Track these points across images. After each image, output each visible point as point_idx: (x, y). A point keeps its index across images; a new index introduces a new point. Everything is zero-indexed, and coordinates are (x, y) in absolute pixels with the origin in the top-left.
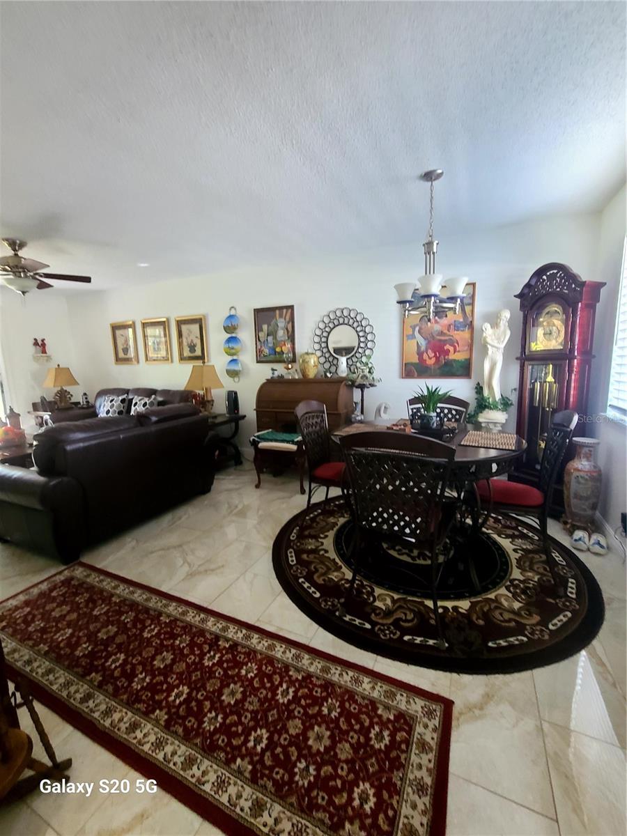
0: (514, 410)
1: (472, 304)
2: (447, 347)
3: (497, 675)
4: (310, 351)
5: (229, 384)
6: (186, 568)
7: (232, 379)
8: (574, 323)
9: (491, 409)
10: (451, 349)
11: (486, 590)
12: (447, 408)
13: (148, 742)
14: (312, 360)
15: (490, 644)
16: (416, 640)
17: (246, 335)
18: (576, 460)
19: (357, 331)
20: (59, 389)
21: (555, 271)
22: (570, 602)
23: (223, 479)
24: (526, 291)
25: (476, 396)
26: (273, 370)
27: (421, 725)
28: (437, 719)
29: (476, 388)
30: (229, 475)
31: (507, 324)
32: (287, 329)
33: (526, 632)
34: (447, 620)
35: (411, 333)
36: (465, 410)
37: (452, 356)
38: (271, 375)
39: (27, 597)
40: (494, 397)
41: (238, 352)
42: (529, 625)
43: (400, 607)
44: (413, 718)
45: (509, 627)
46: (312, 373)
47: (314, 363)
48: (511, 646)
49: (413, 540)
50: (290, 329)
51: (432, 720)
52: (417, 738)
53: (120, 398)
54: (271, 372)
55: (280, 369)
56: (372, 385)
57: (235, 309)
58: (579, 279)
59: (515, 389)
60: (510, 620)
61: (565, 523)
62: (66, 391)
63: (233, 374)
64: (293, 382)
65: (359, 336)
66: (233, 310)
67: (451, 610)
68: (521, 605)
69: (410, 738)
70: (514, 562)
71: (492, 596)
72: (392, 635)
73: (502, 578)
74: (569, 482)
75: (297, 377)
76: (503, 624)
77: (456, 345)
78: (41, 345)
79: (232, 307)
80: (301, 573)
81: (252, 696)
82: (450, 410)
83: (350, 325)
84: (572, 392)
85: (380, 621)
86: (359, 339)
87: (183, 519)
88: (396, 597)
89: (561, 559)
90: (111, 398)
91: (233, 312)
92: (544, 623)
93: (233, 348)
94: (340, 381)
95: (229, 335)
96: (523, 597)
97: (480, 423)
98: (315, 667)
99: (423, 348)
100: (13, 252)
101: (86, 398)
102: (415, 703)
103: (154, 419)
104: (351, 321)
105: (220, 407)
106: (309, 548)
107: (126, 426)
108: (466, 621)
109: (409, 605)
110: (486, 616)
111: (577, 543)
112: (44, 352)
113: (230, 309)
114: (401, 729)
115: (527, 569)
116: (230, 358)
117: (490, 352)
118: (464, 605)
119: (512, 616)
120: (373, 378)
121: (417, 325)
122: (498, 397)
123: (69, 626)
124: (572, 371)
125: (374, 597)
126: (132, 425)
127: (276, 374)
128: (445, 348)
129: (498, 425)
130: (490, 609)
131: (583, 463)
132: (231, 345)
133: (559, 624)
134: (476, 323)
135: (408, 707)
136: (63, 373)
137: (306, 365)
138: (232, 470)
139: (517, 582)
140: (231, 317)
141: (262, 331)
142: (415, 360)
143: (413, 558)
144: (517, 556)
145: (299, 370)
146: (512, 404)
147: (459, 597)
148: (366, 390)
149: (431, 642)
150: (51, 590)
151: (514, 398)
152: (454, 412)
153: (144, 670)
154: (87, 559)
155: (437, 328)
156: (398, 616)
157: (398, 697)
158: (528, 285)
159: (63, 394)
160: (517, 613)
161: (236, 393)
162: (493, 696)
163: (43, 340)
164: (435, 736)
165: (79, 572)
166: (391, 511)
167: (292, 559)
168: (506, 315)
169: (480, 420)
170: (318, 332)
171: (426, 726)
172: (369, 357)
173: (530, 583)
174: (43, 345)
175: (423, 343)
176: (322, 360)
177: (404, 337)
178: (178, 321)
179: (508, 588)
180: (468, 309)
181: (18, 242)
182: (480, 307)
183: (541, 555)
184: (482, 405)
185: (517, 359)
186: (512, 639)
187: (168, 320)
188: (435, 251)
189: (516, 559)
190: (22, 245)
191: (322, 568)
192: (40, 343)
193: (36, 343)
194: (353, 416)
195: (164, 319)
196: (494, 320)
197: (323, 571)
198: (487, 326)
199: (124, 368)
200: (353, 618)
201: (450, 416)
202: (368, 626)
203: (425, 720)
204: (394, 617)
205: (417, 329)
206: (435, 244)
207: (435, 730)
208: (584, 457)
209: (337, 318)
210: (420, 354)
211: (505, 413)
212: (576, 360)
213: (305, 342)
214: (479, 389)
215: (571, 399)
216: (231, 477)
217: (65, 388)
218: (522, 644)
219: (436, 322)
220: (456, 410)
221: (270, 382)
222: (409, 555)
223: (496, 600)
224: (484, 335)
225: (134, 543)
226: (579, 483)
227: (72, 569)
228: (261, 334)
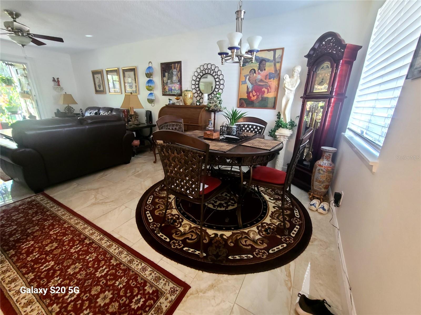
0: (296, 129)
1: (281, 62)
2: (264, 89)
3: (224, 275)
4: (189, 89)
5: (148, 107)
6: (93, 201)
7: (151, 104)
8: (336, 74)
9: (283, 128)
10: (266, 90)
11: (245, 227)
12: (255, 125)
13: (14, 290)
14: (189, 95)
15: (230, 257)
16: (190, 250)
17: (157, 79)
18: (321, 160)
19: (215, 78)
20: (67, 105)
21: (330, 38)
22: (290, 238)
23: (140, 157)
24: (312, 52)
25: (277, 119)
26: (170, 100)
27: (165, 298)
28: (176, 295)
29: (278, 115)
30: (144, 156)
31: (299, 75)
32: (178, 76)
33: (254, 253)
34: (213, 242)
35: (244, 80)
36: (264, 127)
37: (266, 95)
38: (169, 103)
39: (7, 208)
41: (153, 89)
42: (258, 249)
43: (192, 232)
44: (162, 294)
45: (247, 249)
46: (189, 102)
47: (191, 96)
48: (242, 260)
49: (192, 198)
50: (179, 76)
51: (172, 296)
52: (158, 305)
53: (94, 112)
54: (169, 101)
55: (174, 99)
56: (220, 111)
57: (152, 63)
58: (343, 43)
59: (298, 117)
60: (250, 245)
61: (310, 194)
62: (71, 107)
63: (151, 101)
64: (179, 107)
65: (215, 81)
66: (150, 63)
67: (219, 236)
68: (261, 237)
69: (154, 304)
70: (270, 213)
71: (246, 231)
72: (178, 246)
73: (258, 221)
74: (315, 172)
75: (181, 104)
76: (243, 247)
77: (269, 88)
78: (57, 81)
79: (150, 62)
80: (149, 209)
81: (84, 271)
82: (257, 126)
83: (211, 74)
84: (328, 119)
85: (176, 238)
86: (216, 83)
87: (108, 175)
88: (193, 225)
89: (298, 214)
91: (150, 65)
92: (267, 249)
93: (150, 87)
94: (201, 107)
95: (149, 79)
96: (264, 233)
97: (276, 135)
99: (250, 90)
100: (13, 19)
102: (169, 285)
103: (90, 121)
104: (212, 72)
105: (143, 119)
106: (162, 196)
108: (224, 243)
109: (197, 231)
110: (237, 242)
111: (311, 206)
112: (59, 85)
113: (149, 64)
114: (153, 299)
115: (275, 218)
116: (149, 92)
117: (286, 93)
118: (228, 234)
119: (251, 243)
120: (221, 106)
121: (248, 75)
122: (288, 120)
123: (16, 225)
124: (330, 105)
125: (181, 225)
127: (171, 102)
128: (263, 90)
129: (286, 137)
130: (241, 238)
131: (324, 162)
132: (150, 85)
133: (276, 250)
134: (282, 74)
135: (163, 287)
137: (185, 97)
138: (147, 153)
139: (265, 224)
140: (149, 68)
141: (165, 77)
142: (245, 96)
143: (214, 206)
144: (273, 210)
145: (182, 101)
146: (296, 126)
147: (228, 229)
148: (217, 114)
149: (197, 252)
150: (20, 206)
151: (297, 122)
152: (259, 128)
153: (39, 251)
154: (47, 192)
155: (259, 77)
156: (188, 236)
157: (161, 281)
158: (313, 49)
159: (69, 109)
160: (255, 242)
161: (151, 112)
162: (215, 287)
163: (58, 79)
164: (169, 305)
165: (39, 198)
167: (149, 201)
168: (299, 69)
169: (276, 134)
170: (194, 78)
171: (167, 299)
172: (220, 94)
173: (272, 226)
174: (58, 81)
175: (250, 86)
176: (196, 95)
177: (241, 82)
178: (123, 70)
179: (258, 228)
180: (278, 65)
181: (14, 12)
182: (285, 64)
183: (287, 211)
184: (279, 125)
185: (301, 97)
186: (244, 256)
187: (118, 69)
188: (242, 17)
189: (272, 212)
190: (18, 15)
191: (163, 207)
192: (56, 80)
193: (54, 80)
194: (207, 127)
195: (117, 69)
196: (291, 73)
197: (162, 208)
198: (287, 76)
200: (163, 235)
201: (256, 130)
202: (168, 240)
203: (169, 295)
204: (185, 237)
205: (248, 77)
206: (243, 12)
207: (170, 302)
208: (325, 159)
209: (205, 70)
210: (248, 93)
211: (291, 130)
212: (333, 99)
213: (187, 84)
215: (327, 124)
216: (145, 157)
217: (70, 105)
218: (249, 259)
219: (259, 73)
220: (260, 127)
221: (167, 106)
222: (213, 204)
223: (248, 234)
224: (285, 82)
225: (75, 186)
226: (320, 173)
227: (37, 196)
228: (165, 79)
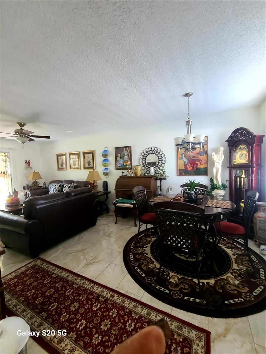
0: (228, 189)
1: (207, 145)
2: (197, 162)
3: (231, 319)
4: (138, 165)
5: (104, 178)
6: (85, 261)
7: (105, 176)
8: (252, 152)
9: (218, 189)
10: (199, 163)
11: (222, 274)
12: (198, 189)
13: (67, 349)
14: (139, 168)
15: (226, 302)
16: (191, 299)
17: (112, 158)
18: (258, 212)
19: (158, 156)
20: (34, 181)
21: (242, 131)
22: (262, 281)
23: (101, 219)
24: (230, 139)
25: (210, 183)
26: (123, 172)
27: (196, 344)
28: (203, 341)
29: (210, 180)
30: (104, 218)
32: (128, 155)
33: (243, 297)
34: (204, 289)
35: (181, 157)
36: (206, 190)
37: (199, 166)
38: (122, 175)
39: (16, 274)
40: (219, 184)
41: (108, 165)
42: (244, 293)
43: (182, 282)
44: (192, 341)
45: (234, 294)
46: (139, 174)
47: (140, 169)
48: (236, 304)
49: (187, 251)
50: (130, 155)
51: (201, 342)
52: (194, 352)
53: (59, 184)
54: (122, 173)
55: (126, 172)
56: (165, 179)
58: (253, 134)
59: (228, 180)
60: (234, 290)
61: (256, 241)
62: (37, 181)
63: (106, 174)
64: (131, 178)
65: (158, 158)
66: (106, 148)
67: (206, 284)
68: (240, 282)
69: (191, 351)
70: (234, 260)
71: (225, 277)
72: (179, 297)
73: (229, 268)
74: (256, 222)
75: (132, 175)
76: (231, 292)
77: (200, 161)
78: (28, 163)
79: (106, 147)
80: (136, 265)
81: (115, 327)
82: (200, 190)
83: (155, 154)
84: (254, 182)
85: (173, 289)
86: (159, 160)
87: (84, 237)
88: (180, 277)
89: (255, 259)
90: (55, 185)
91: (106, 149)
92: (251, 291)
93: (106, 164)
94: (151, 177)
95: (104, 158)
96: (239, 278)
97: (213, 195)
98: (144, 312)
99: (186, 163)
100: (20, 128)
101: (45, 185)
102: (192, 333)
103: (73, 194)
104: (155, 152)
105: (100, 188)
106: (139, 252)
107: (62, 197)
108: (213, 290)
109: (186, 282)
110: (223, 287)
111: (262, 251)
112: (29, 166)
113: (105, 148)
114: (186, 347)
115: (240, 264)
116: (105, 168)
117: (216, 165)
118: (212, 282)
119: (235, 288)
120: (165, 176)
121: (184, 153)
123: (33, 289)
124: (253, 173)
125: (169, 277)
126: (64, 197)
127: (124, 174)
128: (196, 163)
129: (221, 196)
130: (224, 284)
131: (262, 214)
132: (105, 162)
133: (258, 292)
134: (209, 152)
135: (189, 334)
136: (36, 175)
137: (136, 170)
138: (104, 215)
139: (236, 270)
140: (105, 151)
141: (118, 156)
143: (187, 258)
144: (235, 257)
145: (133, 173)
146: (227, 187)
147: (209, 278)
148: (162, 181)
149: (198, 300)
150: (26, 271)
151: (227, 184)
152: (201, 191)
153: (66, 311)
154: (42, 256)
155: (192, 154)
156: (181, 287)
157: (184, 329)
158: (231, 137)
159: (36, 183)
160: (237, 286)
161: (107, 182)
162: (229, 330)
163: (29, 161)
164: (203, 351)
165: (39, 262)
166: (176, 237)
167: (132, 258)
168: (222, 149)
169: (213, 194)
170: (142, 157)
171: (198, 345)
172: (163, 167)
173: (242, 271)
174: (29, 163)
175: (186, 161)
176: (143, 168)
177: (178, 158)
178: (84, 153)
179: (232, 273)
180: (205, 146)
181: (23, 124)
182: (210, 146)
183: (246, 257)
184: (214, 187)
185: (228, 167)
186: (236, 300)
187: (80, 152)
188: (191, 124)
189: (234, 259)
190: (24, 125)
191: (146, 263)
192: (28, 162)
193: (26, 162)
194: (157, 192)
195: (78, 152)
197: (146, 264)
198: (214, 154)
199: (61, 172)
200: (161, 287)
201: (200, 192)
202: (167, 291)
203: (197, 342)
204: (180, 287)
205: (184, 155)
206: (190, 121)
207: (202, 348)
208: (262, 211)
209: (149, 151)
210: (185, 165)
211: (224, 191)
212: (254, 168)
213: (136, 161)
214: (212, 180)
215: (254, 185)
216: (104, 219)
217: (36, 180)
218: (241, 303)
219: (192, 152)
220: (202, 190)
221: (121, 178)
222: (185, 257)
223: (227, 279)
224: (213, 157)
225: (63, 249)
226: (260, 223)
227: (36, 261)
228: (118, 158)
